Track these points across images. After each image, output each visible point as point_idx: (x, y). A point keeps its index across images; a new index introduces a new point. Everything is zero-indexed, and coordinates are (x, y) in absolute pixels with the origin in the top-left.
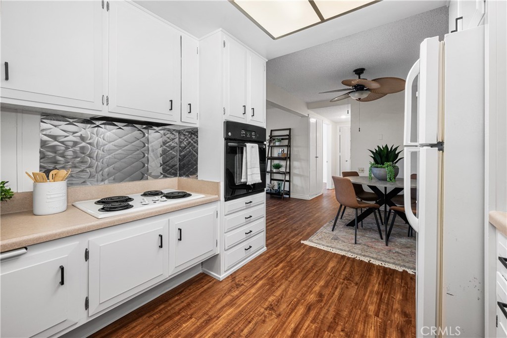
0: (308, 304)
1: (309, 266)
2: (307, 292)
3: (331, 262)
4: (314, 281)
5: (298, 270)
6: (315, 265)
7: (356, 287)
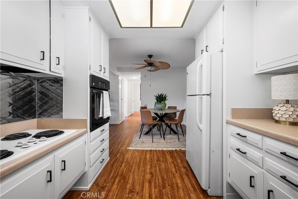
0: (148, 180)
1: (138, 161)
2: (145, 174)
3: (147, 155)
4: (145, 167)
5: (134, 165)
6: (140, 159)
7: (163, 163)
